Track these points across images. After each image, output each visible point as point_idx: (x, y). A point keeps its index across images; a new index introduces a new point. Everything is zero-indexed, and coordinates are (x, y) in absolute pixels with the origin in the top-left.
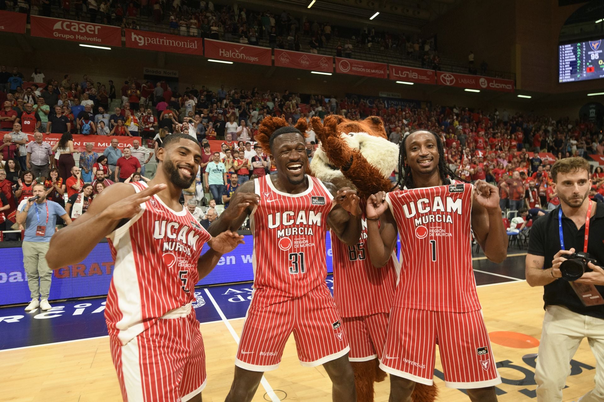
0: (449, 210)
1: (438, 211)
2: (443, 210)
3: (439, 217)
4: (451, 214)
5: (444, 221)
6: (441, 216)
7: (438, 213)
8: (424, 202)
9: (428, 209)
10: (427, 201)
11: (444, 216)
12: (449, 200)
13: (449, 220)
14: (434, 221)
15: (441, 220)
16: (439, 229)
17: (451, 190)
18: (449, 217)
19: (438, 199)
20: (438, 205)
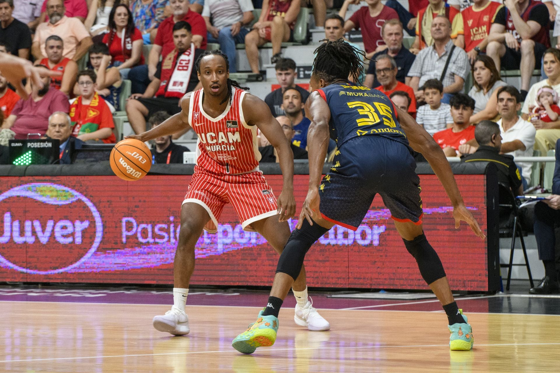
0: (231, 141)
1: (223, 142)
2: (226, 142)
3: (224, 147)
4: (233, 144)
5: (229, 150)
6: (225, 146)
7: (223, 144)
8: (211, 135)
9: (215, 141)
10: (214, 135)
11: (228, 146)
12: (230, 134)
13: (232, 148)
14: (220, 149)
15: (226, 150)
16: (226, 155)
17: (229, 126)
18: (232, 146)
19: (221, 134)
20: (222, 138)
